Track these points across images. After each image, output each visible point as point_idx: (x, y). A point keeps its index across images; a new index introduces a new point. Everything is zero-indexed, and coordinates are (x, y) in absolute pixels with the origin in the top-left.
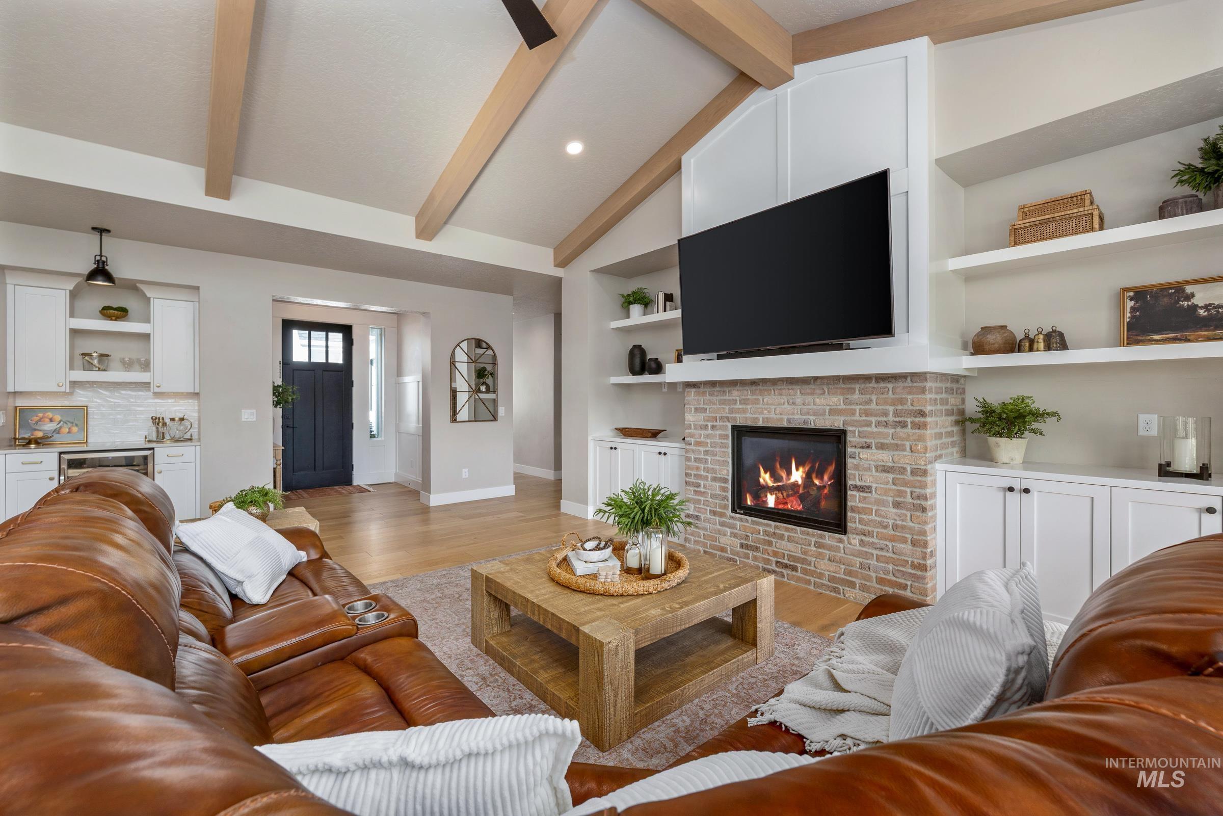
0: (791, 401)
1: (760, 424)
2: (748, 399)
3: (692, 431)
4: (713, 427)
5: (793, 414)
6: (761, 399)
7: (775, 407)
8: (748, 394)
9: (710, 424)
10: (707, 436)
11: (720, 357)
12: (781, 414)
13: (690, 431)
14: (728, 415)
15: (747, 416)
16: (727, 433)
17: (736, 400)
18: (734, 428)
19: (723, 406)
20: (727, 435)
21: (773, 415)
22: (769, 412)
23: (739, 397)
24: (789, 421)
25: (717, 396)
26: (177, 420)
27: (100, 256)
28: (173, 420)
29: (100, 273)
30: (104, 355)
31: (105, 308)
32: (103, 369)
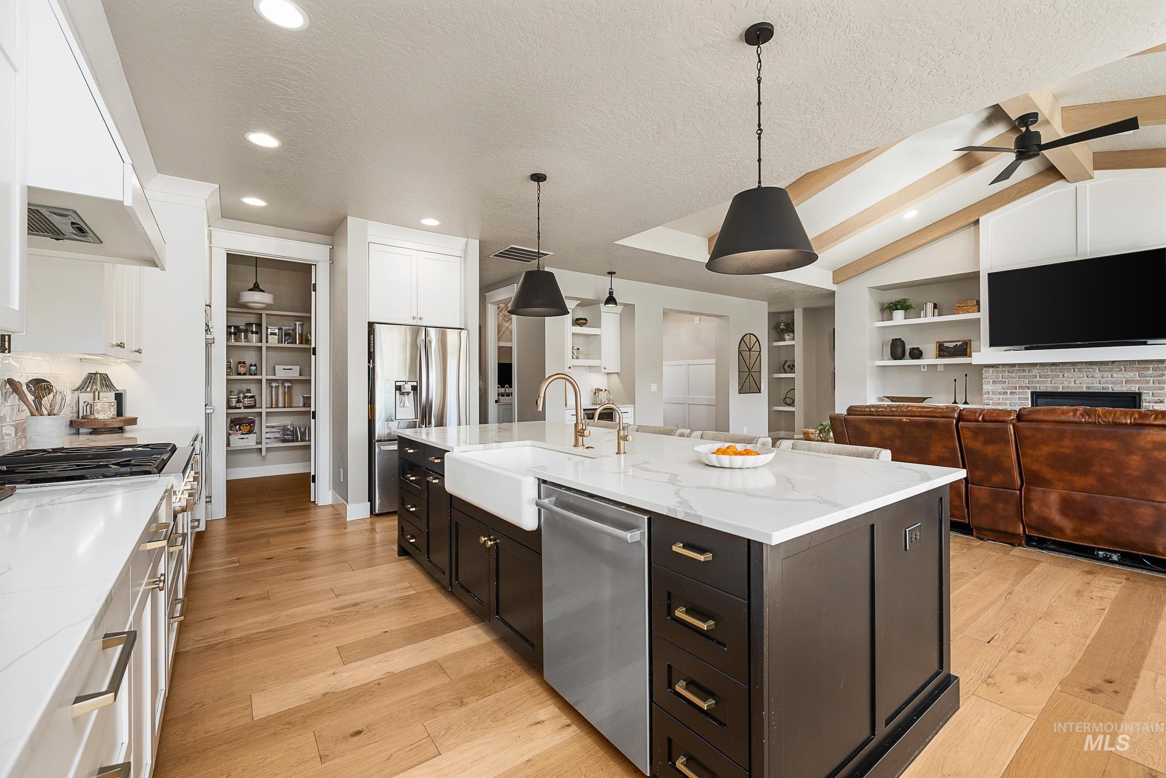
0: (1090, 376)
1: (1060, 390)
2: (1049, 375)
3: (991, 396)
4: (1012, 393)
5: (1093, 383)
6: (1061, 375)
7: (1075, 379)
8: (1048, 371)
9: (1008, 391)
10: (1007, 399)
11: (1026, 349)
12: (1080, 384)
13: (988, 396)
14: (1028, 385)
15: (1047, 385)
16: (1027, 396)
17: (1037, 376)
18: (1032, 393)
19: (1023, 380)
20: (1028, 398)
21: (1072, 384)
22: (1069, 383)
23: (1039, 373)
24: (1088, 388)
25: (1016, 373)
26: (604, 390)
27: (611, 289)
28: (601, 390)
29: (611, 300)
30: (578, 349)
31: (577, 319)
32: (577, 358)
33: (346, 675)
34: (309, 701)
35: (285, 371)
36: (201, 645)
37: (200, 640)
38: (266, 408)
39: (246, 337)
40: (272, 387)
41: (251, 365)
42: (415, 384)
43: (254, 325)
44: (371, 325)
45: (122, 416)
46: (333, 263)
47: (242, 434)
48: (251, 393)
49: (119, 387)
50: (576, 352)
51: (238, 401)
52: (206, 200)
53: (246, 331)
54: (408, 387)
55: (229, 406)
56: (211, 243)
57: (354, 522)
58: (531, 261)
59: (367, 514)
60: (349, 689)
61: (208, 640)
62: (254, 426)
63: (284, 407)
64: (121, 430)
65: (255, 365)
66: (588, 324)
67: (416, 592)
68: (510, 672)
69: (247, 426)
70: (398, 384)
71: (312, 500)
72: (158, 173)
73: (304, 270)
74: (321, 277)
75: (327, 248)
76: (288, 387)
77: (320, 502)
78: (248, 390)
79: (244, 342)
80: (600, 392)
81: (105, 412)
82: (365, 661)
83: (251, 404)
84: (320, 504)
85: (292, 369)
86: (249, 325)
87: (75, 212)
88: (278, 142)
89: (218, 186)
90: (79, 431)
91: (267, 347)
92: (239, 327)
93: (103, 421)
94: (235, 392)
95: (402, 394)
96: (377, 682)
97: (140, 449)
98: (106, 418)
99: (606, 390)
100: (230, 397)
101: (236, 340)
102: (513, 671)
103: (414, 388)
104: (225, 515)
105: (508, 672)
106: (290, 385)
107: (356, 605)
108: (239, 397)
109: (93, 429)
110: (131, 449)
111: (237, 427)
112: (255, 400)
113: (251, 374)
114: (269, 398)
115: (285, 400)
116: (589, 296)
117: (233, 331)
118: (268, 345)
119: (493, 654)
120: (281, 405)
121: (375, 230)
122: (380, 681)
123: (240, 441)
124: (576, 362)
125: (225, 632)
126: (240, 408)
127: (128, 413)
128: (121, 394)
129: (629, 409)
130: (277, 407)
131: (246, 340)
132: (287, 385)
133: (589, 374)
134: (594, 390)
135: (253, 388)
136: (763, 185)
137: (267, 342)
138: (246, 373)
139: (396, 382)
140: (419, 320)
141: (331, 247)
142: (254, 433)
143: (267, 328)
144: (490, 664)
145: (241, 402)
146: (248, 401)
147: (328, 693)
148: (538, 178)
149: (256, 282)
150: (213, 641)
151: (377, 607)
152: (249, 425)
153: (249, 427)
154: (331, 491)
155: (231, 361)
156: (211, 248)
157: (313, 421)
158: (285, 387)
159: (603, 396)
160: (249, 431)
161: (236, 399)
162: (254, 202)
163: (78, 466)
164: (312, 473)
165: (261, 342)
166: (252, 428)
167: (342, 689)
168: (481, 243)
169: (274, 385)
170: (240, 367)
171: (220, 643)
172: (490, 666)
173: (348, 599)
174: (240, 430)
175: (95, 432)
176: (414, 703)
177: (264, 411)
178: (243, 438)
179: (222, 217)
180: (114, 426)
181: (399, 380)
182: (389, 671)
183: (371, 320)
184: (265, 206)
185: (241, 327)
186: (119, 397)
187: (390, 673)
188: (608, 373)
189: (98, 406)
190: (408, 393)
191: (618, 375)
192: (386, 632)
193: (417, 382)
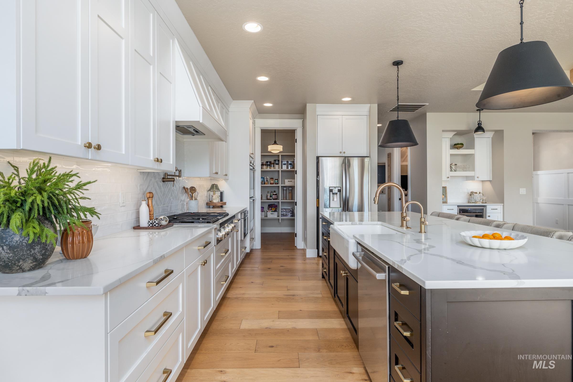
26: (478, 193)
27: (480, 121)
28: (476, 193)
29: (480, 128)
30: (456, 165)
31: (455, 145)
32: (455, 171)
33: (277, 323)
34: (260, 328)
35: (289, 182)
36: (234, 297)
37: (235, 295)
38: (281, 200)
39: (274, 166)
40: (284, 190)
41: (276, 180)
42: (340, 188)
43: (277, 161)
44: (318, 158)
45: (222, 201)
46: (304, 128)
47: (272, 212)
48: (275, 193)
49: (221, 190)
50: (453, 167)
51: (271, 196)
52: (250, 108)
53: (274, 164)
54: (335, 191)
55: (267, 199)
56: (255, 126)
57: (310, 259)
58: (415, 111)
59: (316, 255)
60: (276, 329)
61: (237, 295)
62: (277, 208)
63: (289, 200)
64: (222, 207)
65: (277, 180)
66: (464, 147)
67: (322, 296)
68: (349, 345)
69: (274, 208)
70: (331, 188)
71: (295, 245)
72: (233, 100)
73: (292, 132)
74: (299, 136)
75: (300, 121)
76: (291, 190)
77: (298, 247)
78: (274, 191)
79: (273, 169)
80: (475, 194)
81: (216, 200)
82: (287, 320)
83: (275, 198)
84: (298, 248)
85: (292, 181)
86: (275, 160)
87: (192, 126)
88: (268, 78)
89: (253, 101)
90: (210, 207)
91: (281, 171)
92: (271, 162)
93: (215, 203)
94: (270, 192)
95: (333, 194)
96: (287, 330)
97: (216, 214)
98: (216, 202)
99: (480, 193)
100: (268, 194)
101: (270, 168)
102: (351, 345)
103: (339, 191)
104: (260, 248)
105: (348, 345)
106: (291, 189)
107: (294, 295)
108: (271, 194)
109: (213, 206)
110: (213, 214)
111: (270, 208)
112: (277, 196)
113: (275, 184)
114: (283, 195)
115: (289, 196)
116: (463, 127)
117: (269, 164)
118: (282, 170)
119: (345, 334)
120: (288, 199)
121: (320, 109)
122: (289, 330)
123: (272, 215)
124: (453, 174)
125: (243, 294)
126: (271, 200)
127: (224, 201)
128: (222, 192)
129: (499, 207)
130: (286, 199)
131: (274, 168)
132: (290, 189)
133: (466, 181)
134: (470, 193)
135: (276, 190)
136: (524, 41)
137: (282, 168)
138: (273, 183)
139: (330, 187)
140: (343, 154)
141: (303, 120)
142: (277, 212)
143: (282, 162)
144: (341, 338)
145: (271, 197)
146: (274, 196)
147: (268, 328)
148: (398, 63)
149: (275, 141)
150: (239, 296)
151: (302, 298)
152: (275, 207)
153: (275, 209)
154: (303, 242)
155: (268, 178)
156: (255, 128)
157: (296, 206)
158: (289, 190)
159: (477, 197)
160: (275, 210)
161: (270, 196)
162: (268, 105)
163: (193, 218)
164: (295, 233)
165: (279, 169)
166: (276, 209)
167: (273, 328)
168: (379, 106)
169: (285, 189)
170: (271, 181)
171: (240, 297)
172: (341, 339)
173: (291, 292)
174: (271, 210)
175: (214, 207)
176: (298, 343)
177: (280, 201)
178: (272, 214)
179: (259, 113)
180: (219, 205)
181: (331, 186)
182: (295, 327)
183: (319, 155)
184: (272, 106)
185: (272, 162)
186: (222, 193)
187: (294, 328)
188: (483, 181)
189: (214, 197)
190: (336, 194)
191: (490, 182)
192: (301, 310)
193: (341, 187)
